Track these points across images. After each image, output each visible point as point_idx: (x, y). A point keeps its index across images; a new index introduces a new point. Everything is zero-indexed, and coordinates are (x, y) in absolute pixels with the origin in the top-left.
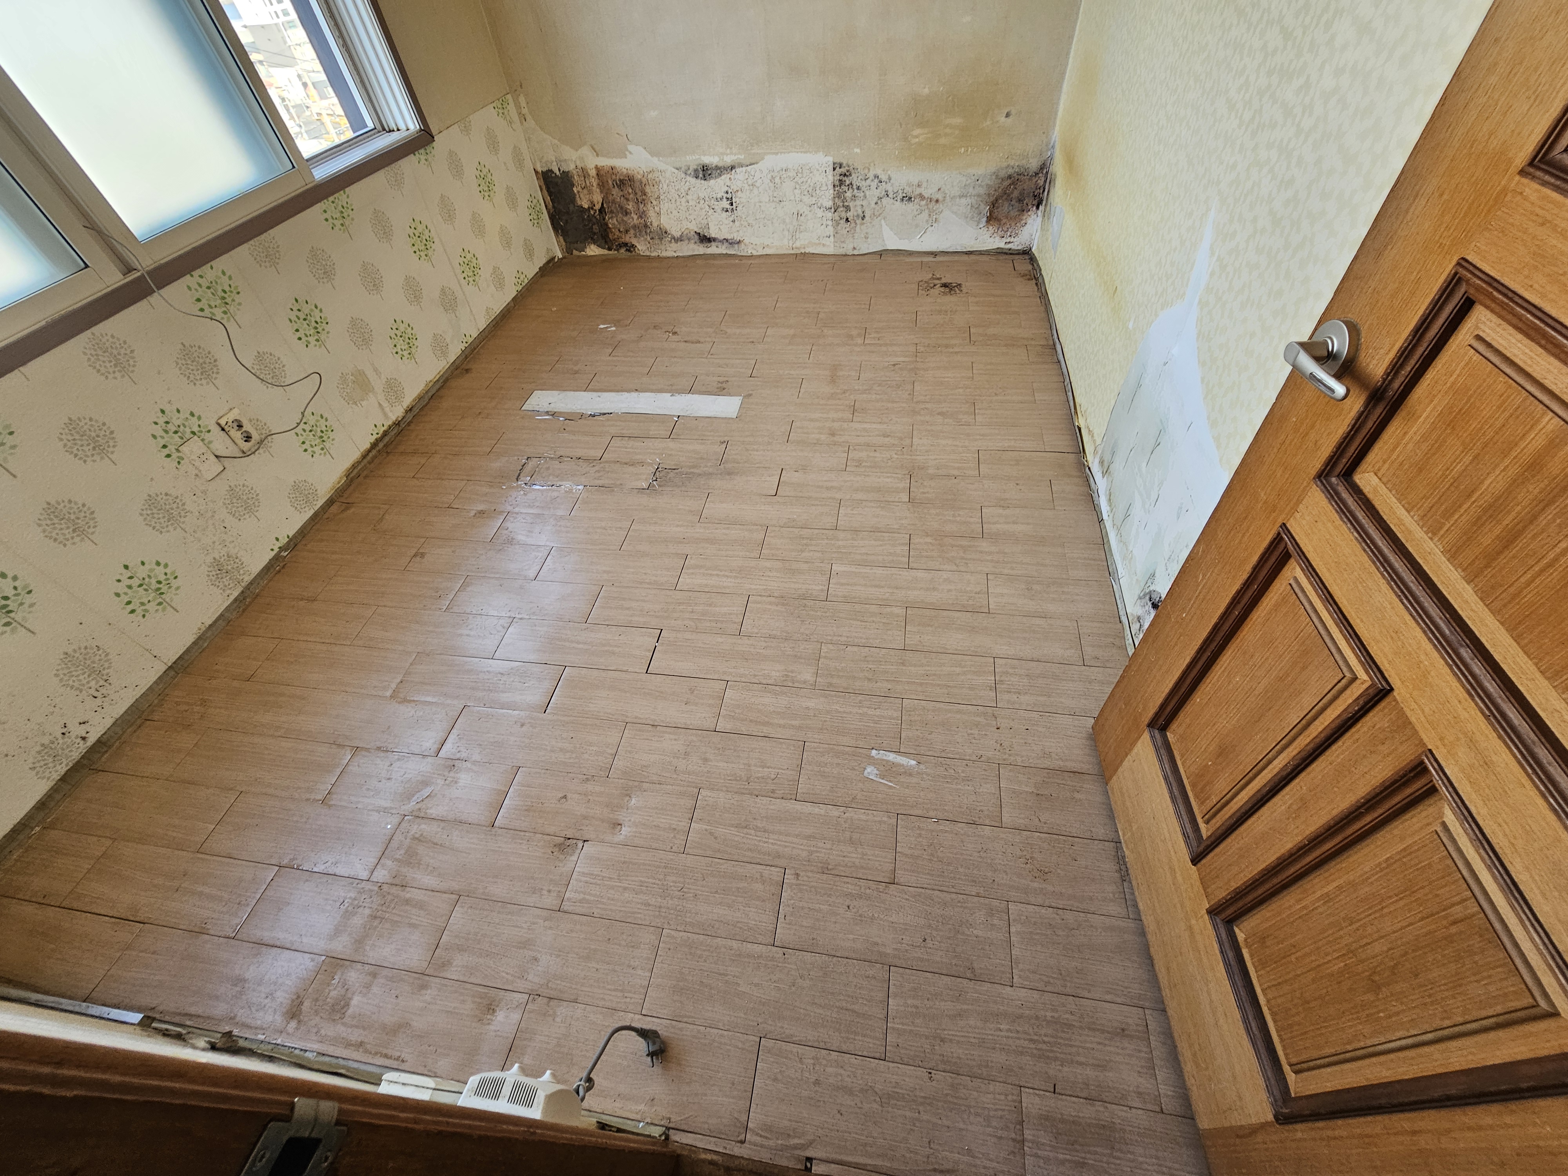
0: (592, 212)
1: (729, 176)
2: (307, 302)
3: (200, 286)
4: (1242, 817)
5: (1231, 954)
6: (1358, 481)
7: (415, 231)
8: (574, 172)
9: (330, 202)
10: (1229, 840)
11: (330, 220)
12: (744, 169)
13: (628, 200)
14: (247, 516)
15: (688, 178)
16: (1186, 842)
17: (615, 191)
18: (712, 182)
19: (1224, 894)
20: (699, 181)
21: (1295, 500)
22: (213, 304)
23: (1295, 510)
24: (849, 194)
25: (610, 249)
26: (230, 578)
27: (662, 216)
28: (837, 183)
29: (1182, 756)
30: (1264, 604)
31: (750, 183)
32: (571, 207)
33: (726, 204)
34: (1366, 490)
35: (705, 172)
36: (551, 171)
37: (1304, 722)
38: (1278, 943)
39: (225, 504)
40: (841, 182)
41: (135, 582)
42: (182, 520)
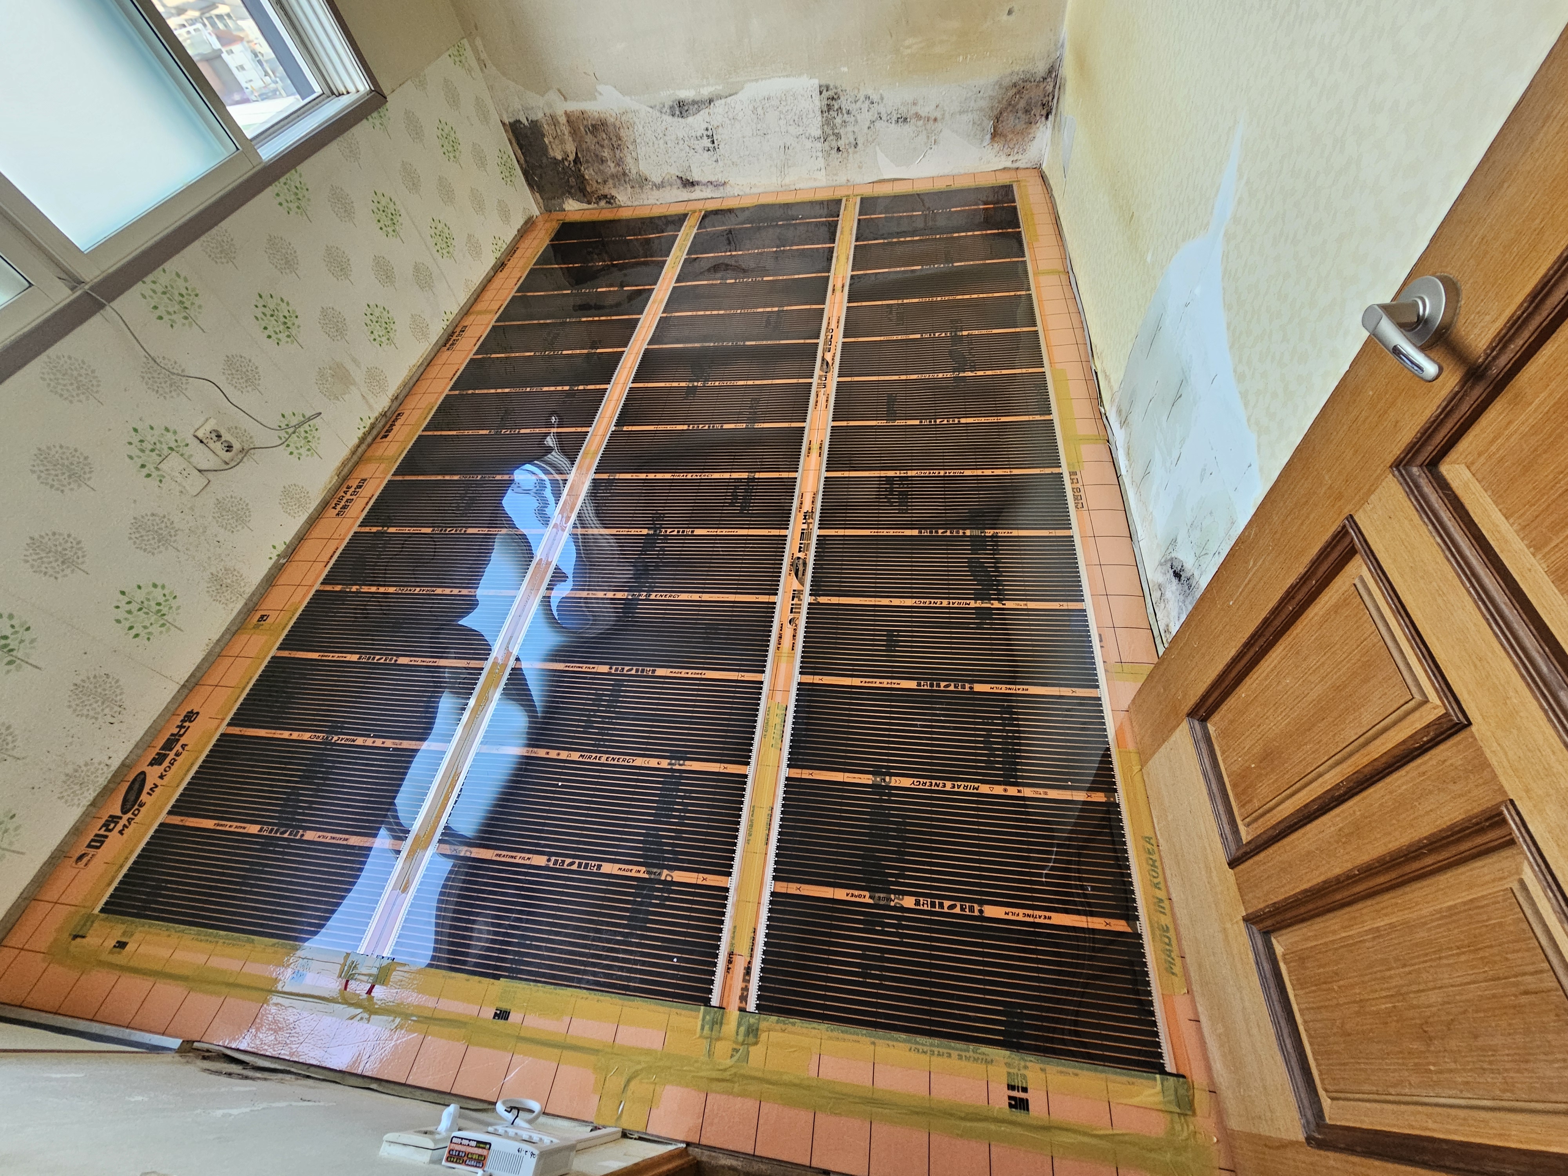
0: (566, 163)
1: (707, 110)
2: (271, 296)
3: (154, 292)
4: (1285, 831)
5: (1267, 966)
6: (1445, 473)
7: (379, 206)
8: (544, 121)
9: (282, 184)
10: (1270, 850)
11: (285, 204)
12: (723, 101)
13: (602, 146)
14: (239, 528)
15: (665, 117)
16: (1223, 843)
17: (589, 138)
18: (690, 119)
19: (1262, 906)
20: (676, 119)
21: (1365, 490)
22: (171, 310)
23: (1364, 500)
24: (838, 120)
25: (589, 203)
26: (231, 592)
27: (640, 162)
28: (825, 109)
29: (1223, 753)
30: (1323, 602)
31: (731, 116)
32: (544, 160)
33: (707, 143)
34: (1455, 484)
35: (682, 108)
36: (519, 121)
37: (1362, 740)
38: (1320, 967)
39: (214, 517)
40: (829, 107)
41: (134, 607)
42: (173, 538)
